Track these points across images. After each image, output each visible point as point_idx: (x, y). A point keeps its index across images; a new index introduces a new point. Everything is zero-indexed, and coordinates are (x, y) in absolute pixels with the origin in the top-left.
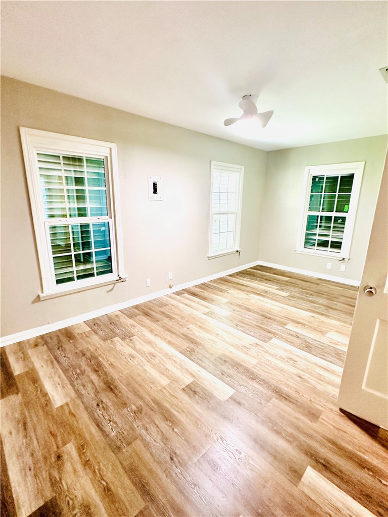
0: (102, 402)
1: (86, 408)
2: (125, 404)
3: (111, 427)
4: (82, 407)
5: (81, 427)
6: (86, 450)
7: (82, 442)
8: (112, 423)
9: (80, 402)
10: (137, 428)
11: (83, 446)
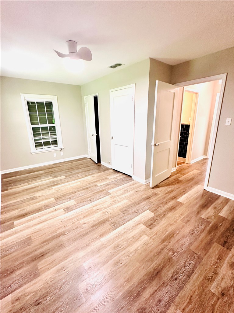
0: (172, 277)
1: (181, 288)
2: (169, 259)
3: (189, 265)
4: (181, 294)
5: (197, 287)
6: (209, 276)
7: (206, 281)
8: (186, 265)
9: (177, 297)
10: (184, 250)
11: (208, 279)
